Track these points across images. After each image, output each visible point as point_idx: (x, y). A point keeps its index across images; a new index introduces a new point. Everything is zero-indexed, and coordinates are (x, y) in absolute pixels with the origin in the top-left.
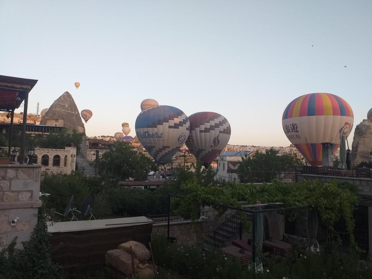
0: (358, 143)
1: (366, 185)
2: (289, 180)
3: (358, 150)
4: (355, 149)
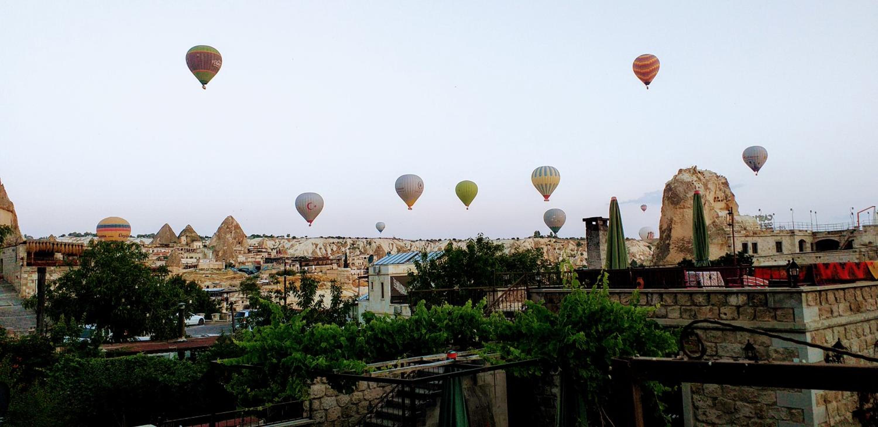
0: (671, 220)
1: (672, 304)
2: (513, 306)
3: (672, 235)
4: (665, 234)
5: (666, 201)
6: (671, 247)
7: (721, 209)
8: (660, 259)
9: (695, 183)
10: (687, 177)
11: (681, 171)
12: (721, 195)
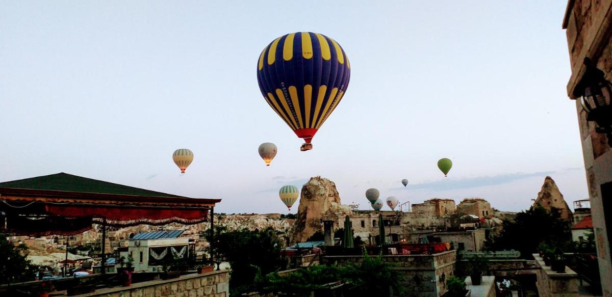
0: (307, 208)
3: (307, 216)
4: (302, 216)
5: (303, 196)
6: (306, 224)
7: (332, 201)
8: (298, 231)
9: (320, 186)
10: (315, 182)
11: (312, 179)
12: (332, 193)
